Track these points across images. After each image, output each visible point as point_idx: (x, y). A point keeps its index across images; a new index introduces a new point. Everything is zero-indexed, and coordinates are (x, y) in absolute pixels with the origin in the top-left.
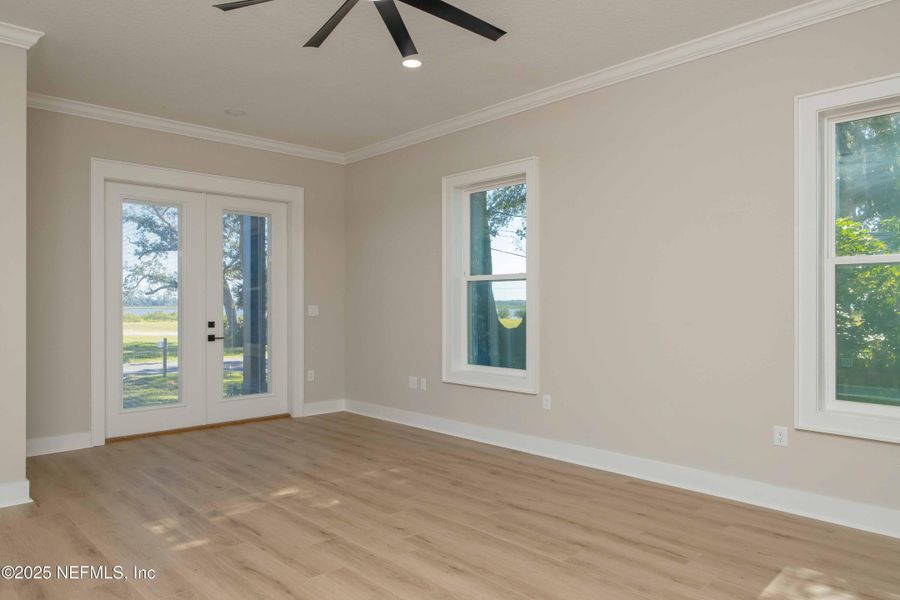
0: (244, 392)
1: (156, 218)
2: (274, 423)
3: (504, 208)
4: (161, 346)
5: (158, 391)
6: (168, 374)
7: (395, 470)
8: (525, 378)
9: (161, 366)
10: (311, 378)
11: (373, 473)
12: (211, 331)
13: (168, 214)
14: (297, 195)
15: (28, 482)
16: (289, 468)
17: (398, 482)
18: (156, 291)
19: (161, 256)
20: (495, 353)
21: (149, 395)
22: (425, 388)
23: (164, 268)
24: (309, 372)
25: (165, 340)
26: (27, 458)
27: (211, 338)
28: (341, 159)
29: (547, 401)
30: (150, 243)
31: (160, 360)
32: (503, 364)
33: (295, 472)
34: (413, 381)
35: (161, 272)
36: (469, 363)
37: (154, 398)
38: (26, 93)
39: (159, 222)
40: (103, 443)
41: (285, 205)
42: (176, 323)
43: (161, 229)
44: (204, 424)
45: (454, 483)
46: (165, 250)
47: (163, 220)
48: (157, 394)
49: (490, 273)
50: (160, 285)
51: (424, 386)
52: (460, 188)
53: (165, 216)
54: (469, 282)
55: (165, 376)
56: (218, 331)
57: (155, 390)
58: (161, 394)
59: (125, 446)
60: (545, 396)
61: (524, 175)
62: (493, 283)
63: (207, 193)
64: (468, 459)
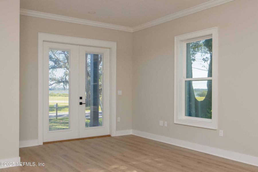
0: (91, 126)
1: (52, 55)
2: (105, 138)
3: (193, 49)
4: (55, 106)
5: (56, 124)
6: (58, 118)
7: (157, 160)
8: (211, 123)
9: (55, 114)
10: (119, 120)
11: (148, 161)
12: (81, 101)
13: (57, 54)
14: (114, 45)
15: (20, 158)
16: (114, 157)
17: (160, 165)
18: (52, 84)
19: (54, 70)
20: (193, 111)
21: (52, 126)
22: (166, 126)
23: (55, 75)
24: (118, 118)
25: (57, 104)
26: (20, 148)
27: (81, 103)
28: (131, 30)
29: (221, 133)
30: (50, 65)
31: (55, 112)
32: (197, 116)
33: (116, 159)
34: (161, 123)
35: (54, 77)
36: (185, 115)
37: (54, 127)
38: (19, 9)
39: (54, 57)
40: (42, 144)
41: (109, 49)
42: (68, 98)
43: (54, 60)
44: (78, 138)
45: (182, 166)
46: (55, 68)
47: (55, 56)
48: (55, 126)
49: (192, 77)
50: (54, 82)
51: (166, 125)
52: (182, 41)
53: (56, 54)
54: (186, 81)
55: (57, 118)
56: (83, 101)
57: (54, 124)
58: (56, 125)
59: (50, 145)
60: (220, 131)
61: (212, 35)
62: (193, 81)
63: (80, 45)
64: (187, 156)
